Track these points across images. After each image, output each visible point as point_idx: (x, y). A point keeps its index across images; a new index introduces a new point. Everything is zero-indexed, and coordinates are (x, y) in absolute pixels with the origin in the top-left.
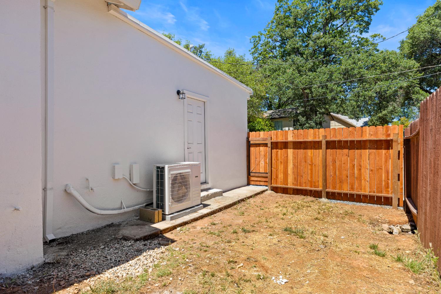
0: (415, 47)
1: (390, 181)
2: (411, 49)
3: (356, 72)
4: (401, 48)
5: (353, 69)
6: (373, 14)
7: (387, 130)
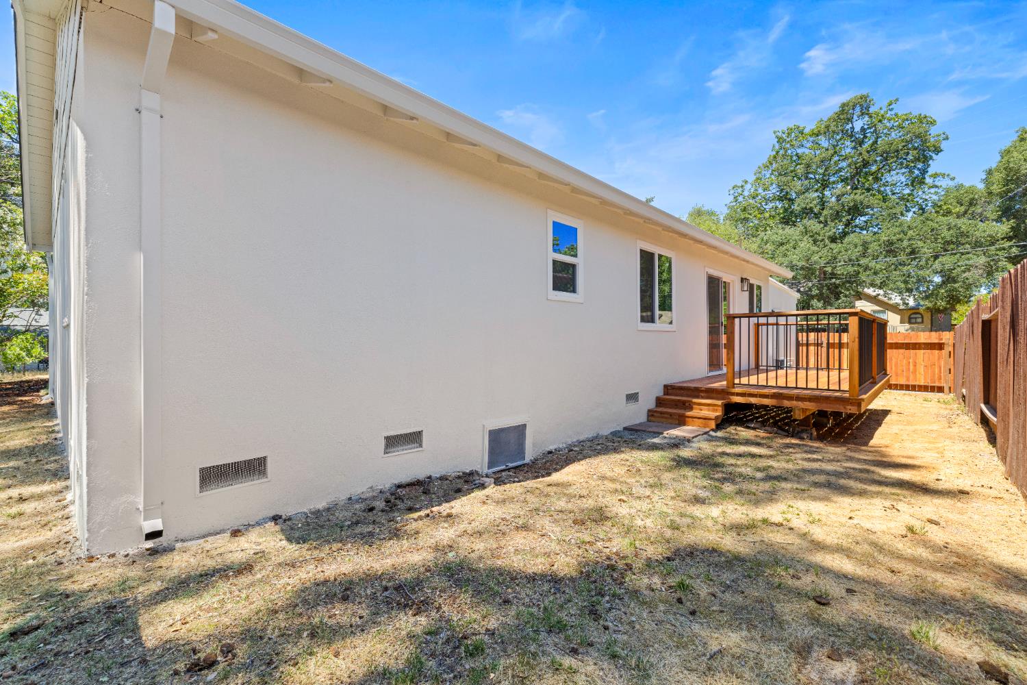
0: (1012, 184)
1: (942, 374)
2: (1004, 186)
3: (905, 243)
4: (987, 182)
5: (901, 240)
6: (931, 158)
7: (940, 336)
